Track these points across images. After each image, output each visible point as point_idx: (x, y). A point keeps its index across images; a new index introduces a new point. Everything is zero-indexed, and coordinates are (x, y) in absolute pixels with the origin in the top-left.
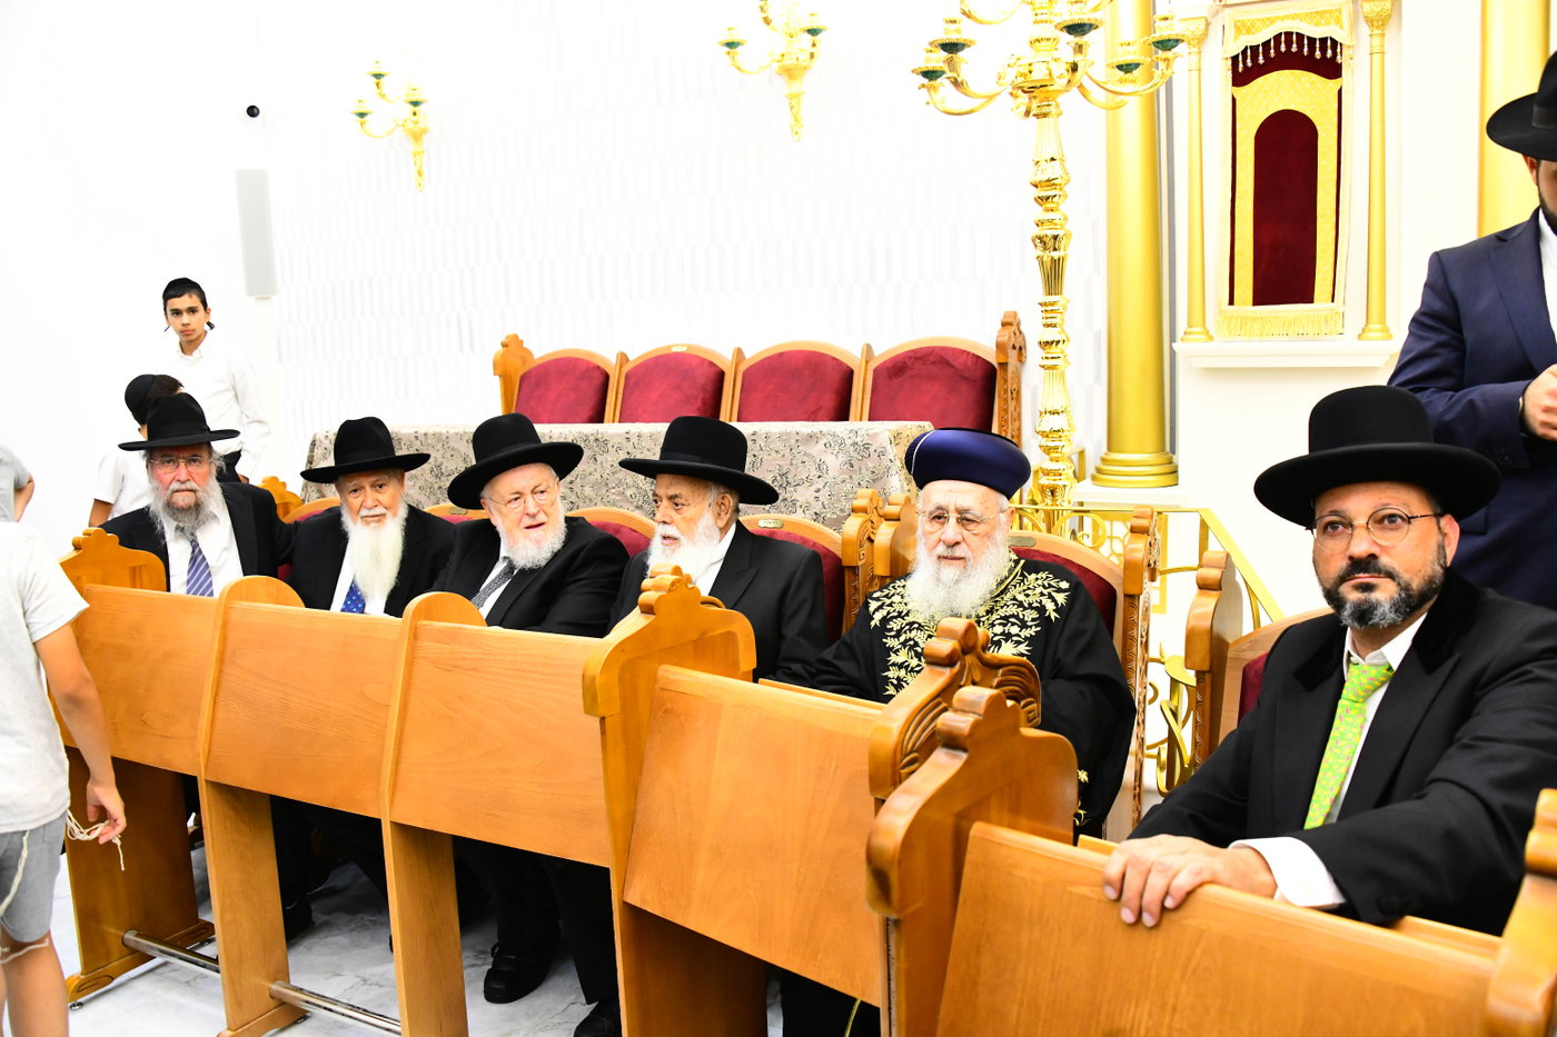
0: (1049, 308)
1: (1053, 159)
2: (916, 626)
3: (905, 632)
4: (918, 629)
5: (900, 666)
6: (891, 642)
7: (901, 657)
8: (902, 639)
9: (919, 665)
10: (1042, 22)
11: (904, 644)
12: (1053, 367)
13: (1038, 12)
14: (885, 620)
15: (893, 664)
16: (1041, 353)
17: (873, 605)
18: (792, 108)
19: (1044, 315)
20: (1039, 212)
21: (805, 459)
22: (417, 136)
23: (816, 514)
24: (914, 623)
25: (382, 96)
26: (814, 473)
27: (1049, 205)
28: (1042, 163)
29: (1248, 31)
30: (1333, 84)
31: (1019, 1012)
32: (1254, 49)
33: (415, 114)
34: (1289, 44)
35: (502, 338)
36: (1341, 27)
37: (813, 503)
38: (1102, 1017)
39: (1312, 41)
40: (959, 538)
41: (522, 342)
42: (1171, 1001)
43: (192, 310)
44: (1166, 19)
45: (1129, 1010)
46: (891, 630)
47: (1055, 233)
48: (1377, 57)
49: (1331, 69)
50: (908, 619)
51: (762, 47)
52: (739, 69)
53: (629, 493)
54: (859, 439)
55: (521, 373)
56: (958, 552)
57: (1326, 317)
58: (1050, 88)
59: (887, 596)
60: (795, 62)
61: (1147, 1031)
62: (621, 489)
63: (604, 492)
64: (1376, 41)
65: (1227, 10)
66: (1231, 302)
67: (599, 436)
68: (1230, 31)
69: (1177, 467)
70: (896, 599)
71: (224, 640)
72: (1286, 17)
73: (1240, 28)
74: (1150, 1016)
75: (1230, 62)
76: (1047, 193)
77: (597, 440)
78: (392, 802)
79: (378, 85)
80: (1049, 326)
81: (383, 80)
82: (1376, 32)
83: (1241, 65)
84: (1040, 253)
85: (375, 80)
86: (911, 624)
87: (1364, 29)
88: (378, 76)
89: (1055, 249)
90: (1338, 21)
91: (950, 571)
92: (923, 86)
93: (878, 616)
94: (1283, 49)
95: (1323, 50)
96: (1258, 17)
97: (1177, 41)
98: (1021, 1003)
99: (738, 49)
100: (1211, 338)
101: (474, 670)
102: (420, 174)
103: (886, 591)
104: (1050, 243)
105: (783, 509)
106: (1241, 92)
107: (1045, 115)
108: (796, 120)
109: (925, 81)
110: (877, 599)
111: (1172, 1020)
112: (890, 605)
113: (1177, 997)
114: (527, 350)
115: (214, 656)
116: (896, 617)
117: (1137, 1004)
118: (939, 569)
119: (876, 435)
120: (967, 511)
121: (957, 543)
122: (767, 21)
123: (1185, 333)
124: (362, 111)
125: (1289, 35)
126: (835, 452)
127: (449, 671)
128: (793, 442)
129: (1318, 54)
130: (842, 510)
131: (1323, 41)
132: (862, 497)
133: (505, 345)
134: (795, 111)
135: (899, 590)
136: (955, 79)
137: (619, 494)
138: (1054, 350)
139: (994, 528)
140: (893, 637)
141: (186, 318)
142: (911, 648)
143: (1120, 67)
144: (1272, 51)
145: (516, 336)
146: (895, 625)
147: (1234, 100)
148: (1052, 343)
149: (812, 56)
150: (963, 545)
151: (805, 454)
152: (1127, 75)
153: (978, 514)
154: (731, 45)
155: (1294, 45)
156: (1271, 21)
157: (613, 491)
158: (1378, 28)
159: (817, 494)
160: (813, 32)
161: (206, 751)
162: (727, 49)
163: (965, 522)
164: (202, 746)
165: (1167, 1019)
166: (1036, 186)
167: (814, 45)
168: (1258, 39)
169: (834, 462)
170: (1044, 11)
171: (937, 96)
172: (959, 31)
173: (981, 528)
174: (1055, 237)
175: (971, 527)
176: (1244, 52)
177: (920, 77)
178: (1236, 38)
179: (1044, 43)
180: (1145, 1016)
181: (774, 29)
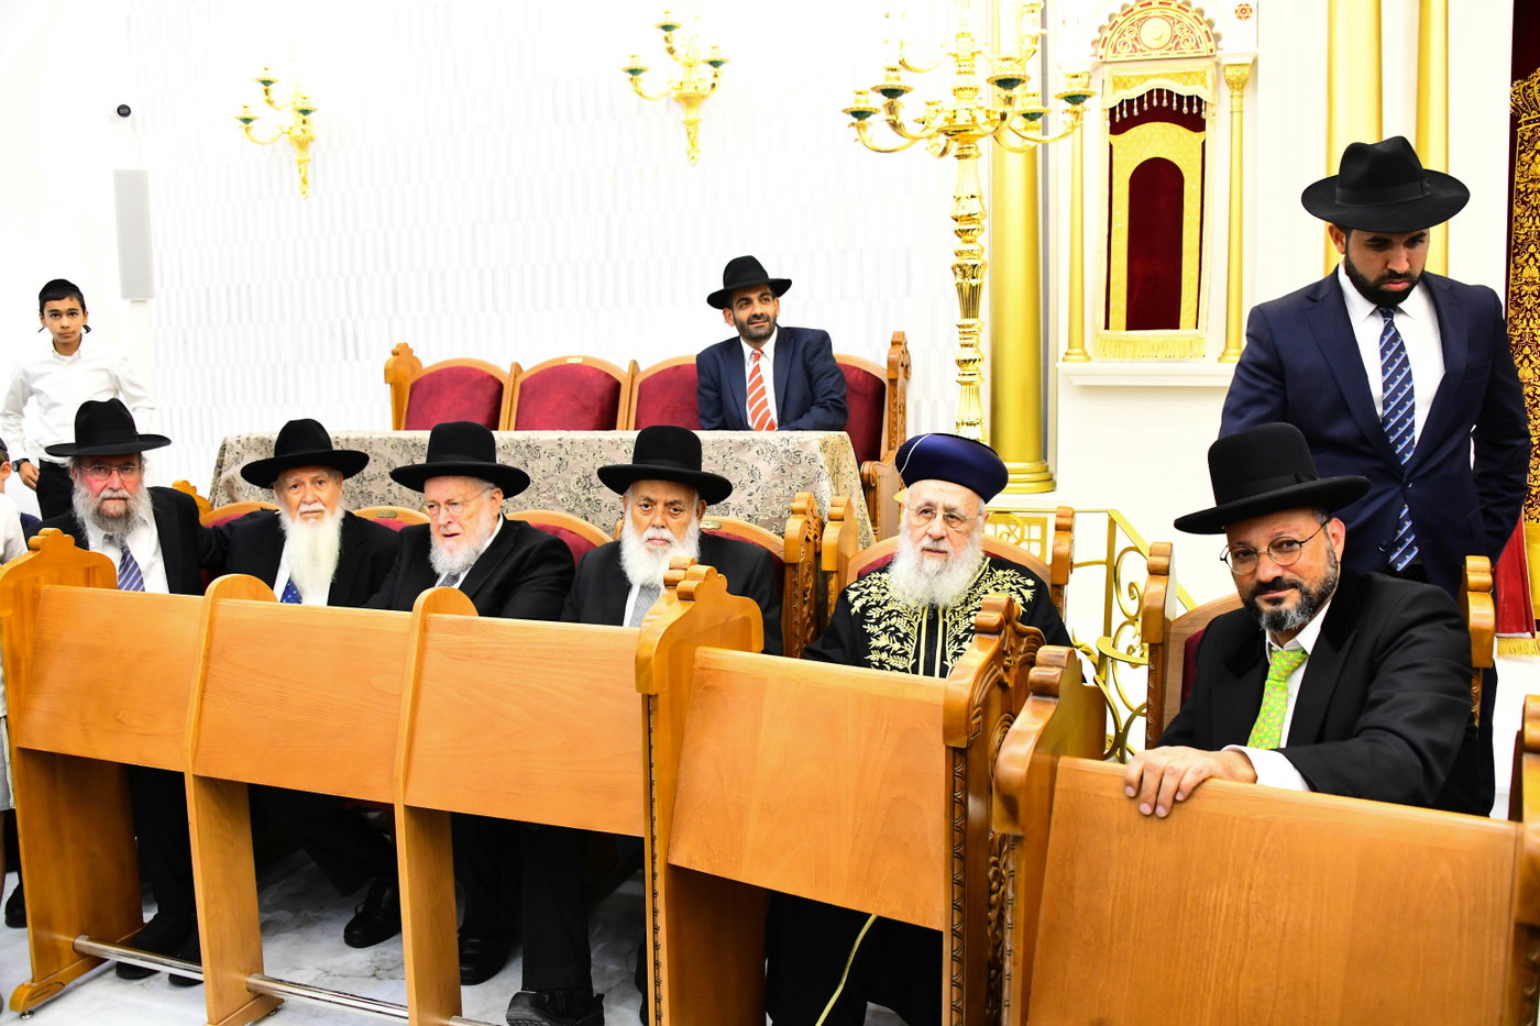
0: (967, 330)
1: (972, 197)
2: (895, 613)
3: (885, 620)
4: (897, 616)
5: (882, 650)
6: (870, 629)
7: (883, 641)
8: (883, 625)
9: (901, 649)
10: (965, 72)
11: (885, 630)
12: (970, 383)
13: (962, 64)
14: (865, 608)
15: (875, 648)
16: (958, 370)
17: (852, 595)
18: (689, 134)
19: (961, 336)
20: (959, 244)
21: (738, 465)
22: (303, 144)
23: (749, 516)
24: (893, 611)
25: (270, 102)
26: (746, 478)
27: (968, 238)
28: (963, 200)
29: (1125, 86)
30: (1197, 137)
31: (1113, 907)
32: (1130, 102)
33: (304, 122)
34: (1160, 99)
35: (394, 347)
36: (1206, 87)
37: (747, 506)
38: (1189, 901)
39: (1180, 98)
40: (944, 534)
41: (411, 351)
42: (1247, 881)
43: (72, 313)
44: (1077, 76)
45: (1211, 893)
46: (871, 617)
47: (974, 262)
48: (1236, 115)
49: (1196, 123)
50: (889, 608)
51: (662, 74)
52: (640, 94)
53: (560, 497)
54: (790, 447)
55: (412, 381)
56: (943, 546)
57: (1191, 342)
58: (971, 133)
59: (864, 586)
60: (693, 91)
61: (1228, 906)
62: (552, 493)
63: (534, 496)
64: (1236, 101)
65: (1107, 67)
66: (1107, 327)
67: (531, 443)
68: (1109, 86)
69: (1052, 475)
70: (874, 589)
71: (210, 637)
72: (1159, 76)
73: (1119, 83)
74: (1230, 895)
75: (1108, 113)
76: (965, 227)
77: (528, 446)
78: (405, 787)
79: (266, 92)
80: (966, 346)
81: (271, 87)
82: (1236, 93)
83: (1118, 116)
84: (959, 280)
85: (263, 87)
86: (890, 612)
87: (1225, 90)
88: (267, 83)
89: (973, 278)
90: (1203, 82)
91: (932, 563)
92: (853, 124)
93: (858, 604)
94: (1155, 103)
95: (1190, 106)
96: (1134, 74)
97: (1085, 97)
98: (1115, 899)
99: (641, 76)
100: (1089, 359)
101: (490, 659)
102: (304, 182)
103: (863, 583)
104: (969, 272)
105: (716, 512)
106: (1117, 140)
107: (966, 156)
108: (693, 145)
109: (855, 120)
110: (856, 589)
111: (1249, 893)
112: (868, 595)
113: (1252, 877)
114: (416, 359)
115: (202, 652)
116: (875, 606)
117: (1218, 887)
118: (922, 562)
119: (806, 443)
120: (953, 509)
121: (942, 538)
122: (671, 51)
123: (1067, 354)
124: (247, 116)
125: (1160, 91)
126: (767, 459)
127: (463, 660)
128: (726, 449)
129: (1185, 110)
130: (773, 513)
131: (1190, 98)
132: (800, 499)
133: (395, 353)
134: (692, 137)
135: (875, 582)
136: (895, 122)
137: (550, 498)
138: (971, 368)
139: (973, 528)
140: (874, 624)
141: (65, 321)
142: (892, 633)
143: (1026, 116)
144: (1145, 105)
145: (406, 345)
146: (875, 613)
147: (1111, 146)
148: (970, 361)
149: (713, 85)
150: (946, 539)
151: (738, 461)
152: (1032, 123)
153: (963, 514)
154: (634, 72)
155: (1165, 101)
156: (1145, 78)
157: (544, 495)
158: (1238, 90)
159: (750, 498)
160: (715, 64)
161: (195, 746)
162: (630, 76)
163: (950, 519)
164: (188, 743)
165: (1245, 894)
166: (956, 220)
167: (716, 76)
168: (1133, 94)
169: (766, 469)
170: (967, 63)
171: (866, 135)
172: (898, 79)
173: (963, 527)
174: (974, 266)
175: (956, 524)
176: (1121, 104)
177: (851, 116)
178: (1114, 92)
179: (966, 92)
180: (1226, 894)
181: (677, 60)
